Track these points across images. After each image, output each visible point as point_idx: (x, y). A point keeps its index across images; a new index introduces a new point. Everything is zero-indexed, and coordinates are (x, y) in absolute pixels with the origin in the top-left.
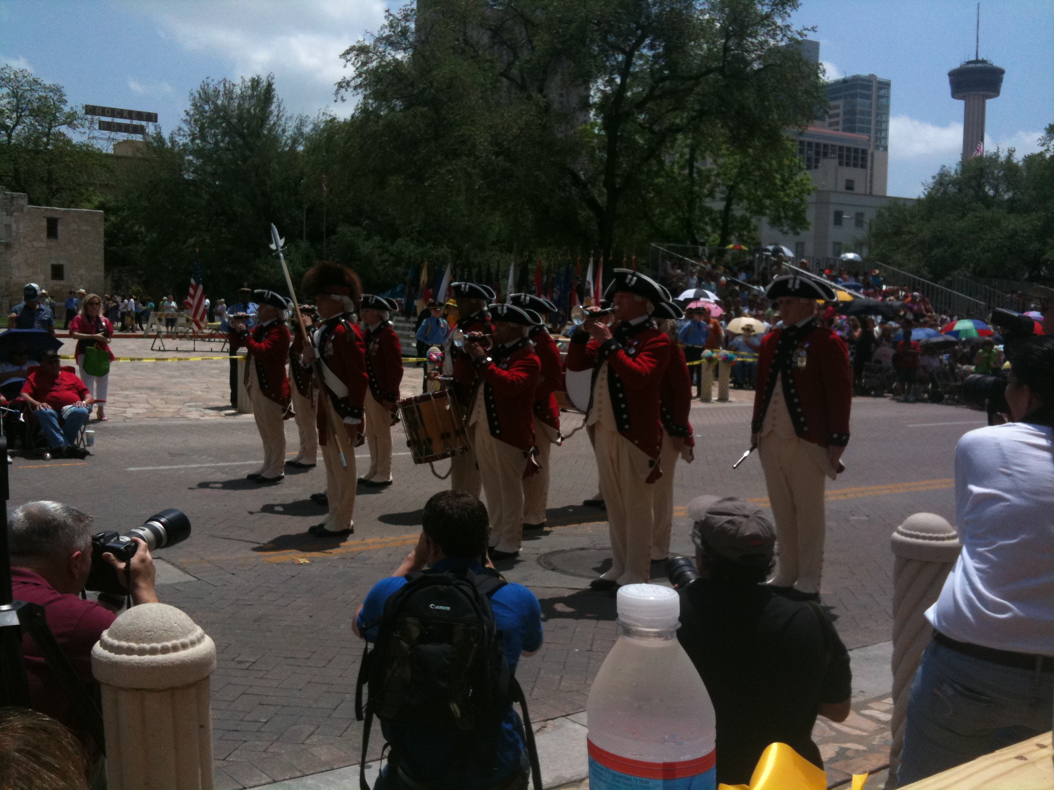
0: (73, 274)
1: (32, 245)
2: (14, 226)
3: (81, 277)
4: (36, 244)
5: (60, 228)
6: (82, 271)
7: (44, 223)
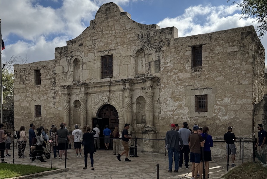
0: (217, 105)
1: (178, 77)
2: (162, 61)
3: (226, 106)
4: (182, 76)
5: (204, 54)
6: (227, 100)
7: (189, 53)
